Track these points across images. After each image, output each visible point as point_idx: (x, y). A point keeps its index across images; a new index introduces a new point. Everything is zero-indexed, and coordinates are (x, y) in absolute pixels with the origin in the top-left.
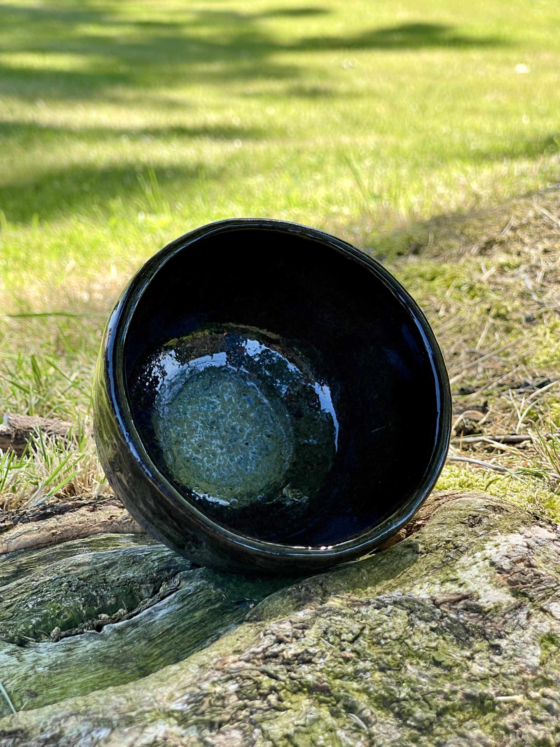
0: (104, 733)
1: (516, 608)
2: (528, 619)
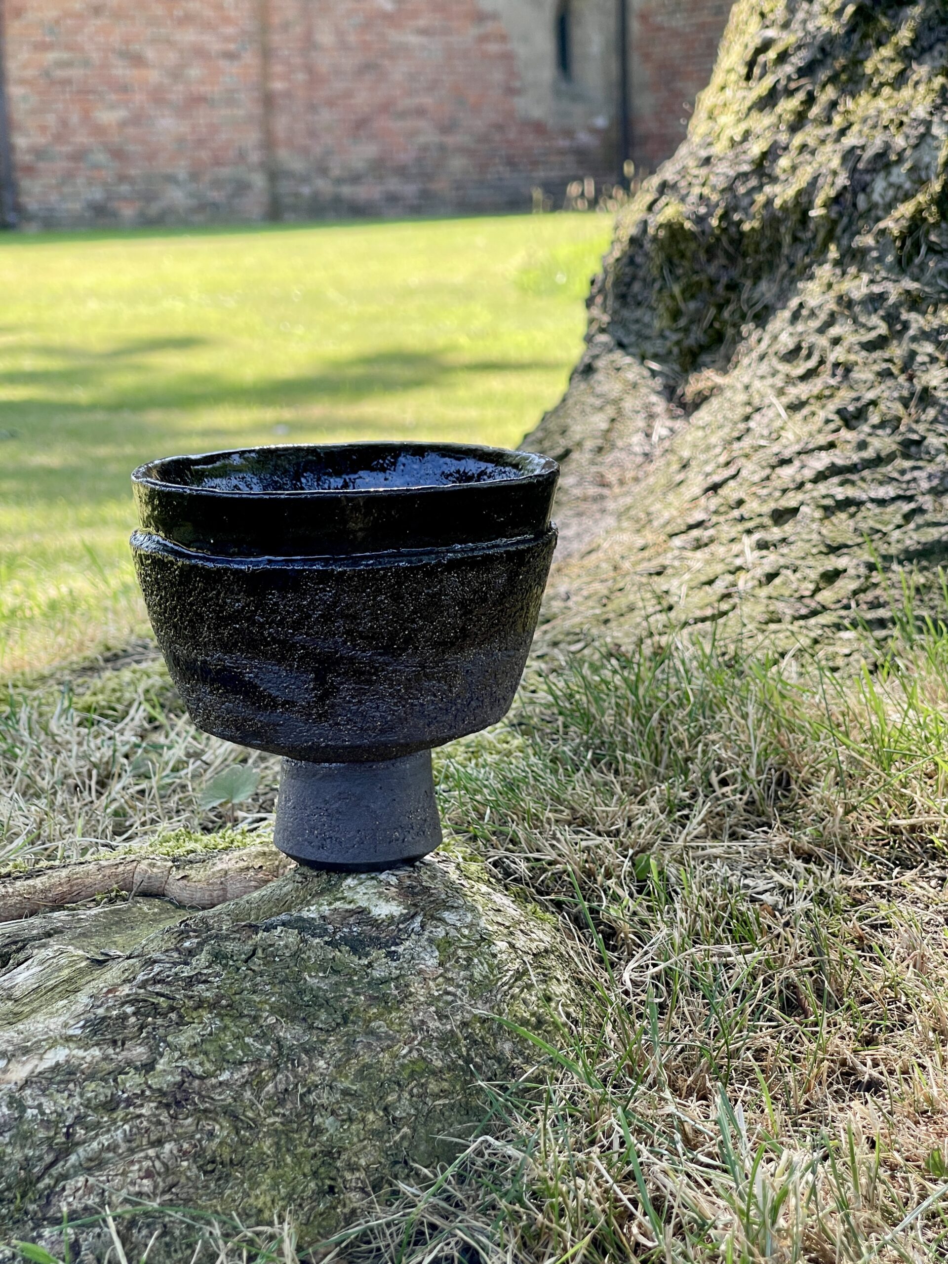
0: (2, 1064)
1: (409, 918)
2: (423, 926)
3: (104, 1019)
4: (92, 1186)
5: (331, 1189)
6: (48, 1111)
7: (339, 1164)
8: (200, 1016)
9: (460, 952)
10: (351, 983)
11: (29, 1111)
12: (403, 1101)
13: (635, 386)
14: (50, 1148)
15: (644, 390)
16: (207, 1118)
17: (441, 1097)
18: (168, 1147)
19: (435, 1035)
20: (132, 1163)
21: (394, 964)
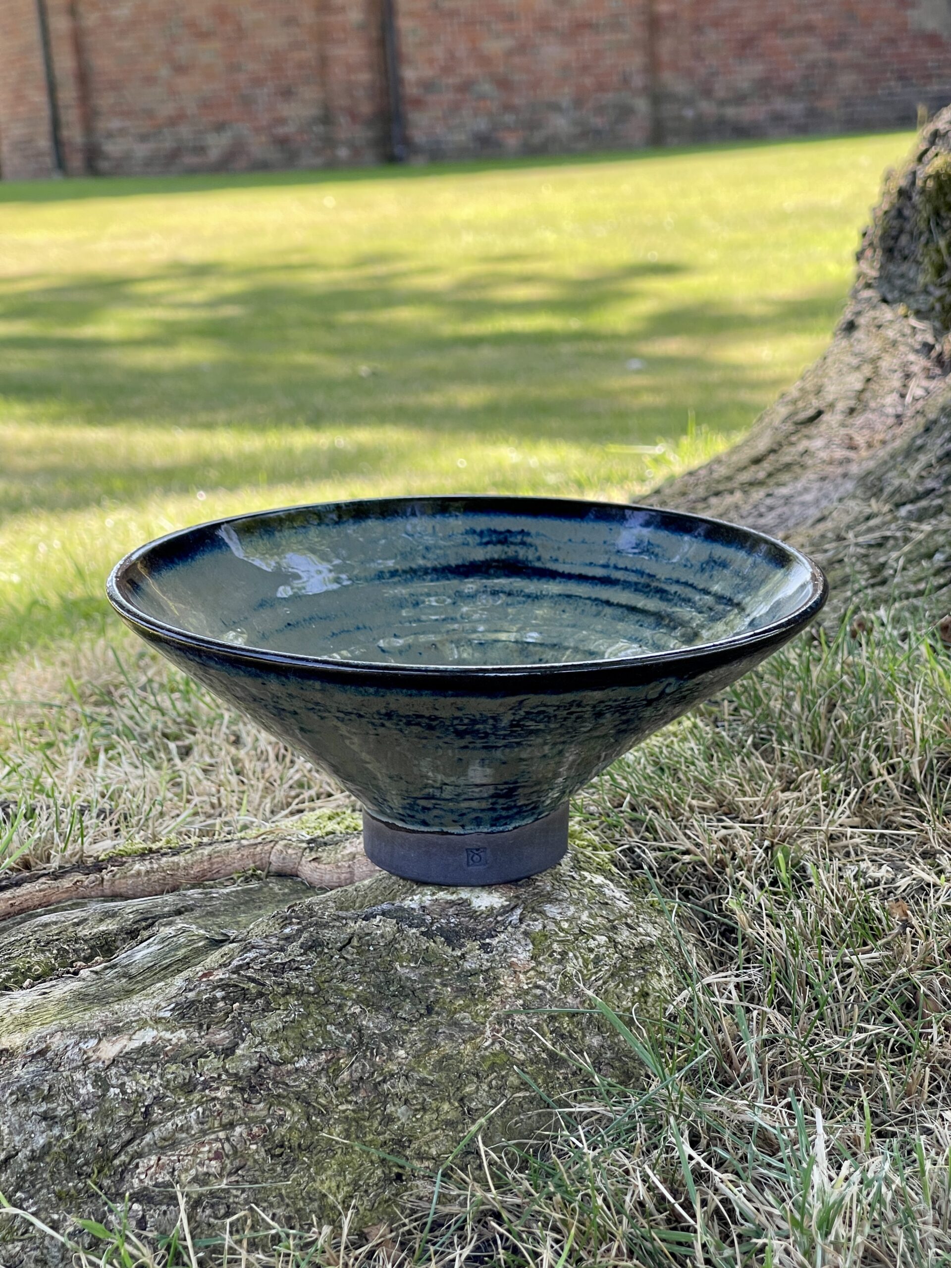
0: (92, 1043)
1: (507, 910)
2: (521, 921)
3: (193, 1003)
4: (163, 1164)
5: (399, 1177)
6: (129, 1091)
7: (408, 1152)
8: (287, 1003)
9: (555, 946)
10: (441, 973)
11: (112, 1089)
12: (481, 1093)
13: (894, 344)
14: (128, 1126)
15: (902, 348)
16: (280, 1104)
17: (521, 1090)
18: (238, 1130)
19: (520, 1028)
20: (203, 1144)
21: (486, 956)
